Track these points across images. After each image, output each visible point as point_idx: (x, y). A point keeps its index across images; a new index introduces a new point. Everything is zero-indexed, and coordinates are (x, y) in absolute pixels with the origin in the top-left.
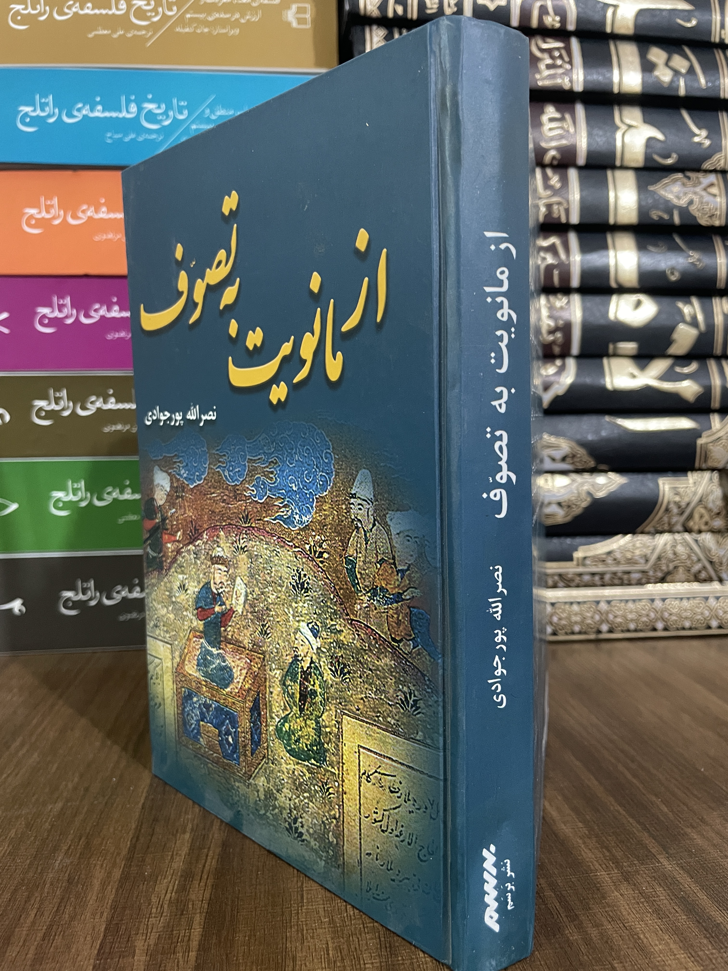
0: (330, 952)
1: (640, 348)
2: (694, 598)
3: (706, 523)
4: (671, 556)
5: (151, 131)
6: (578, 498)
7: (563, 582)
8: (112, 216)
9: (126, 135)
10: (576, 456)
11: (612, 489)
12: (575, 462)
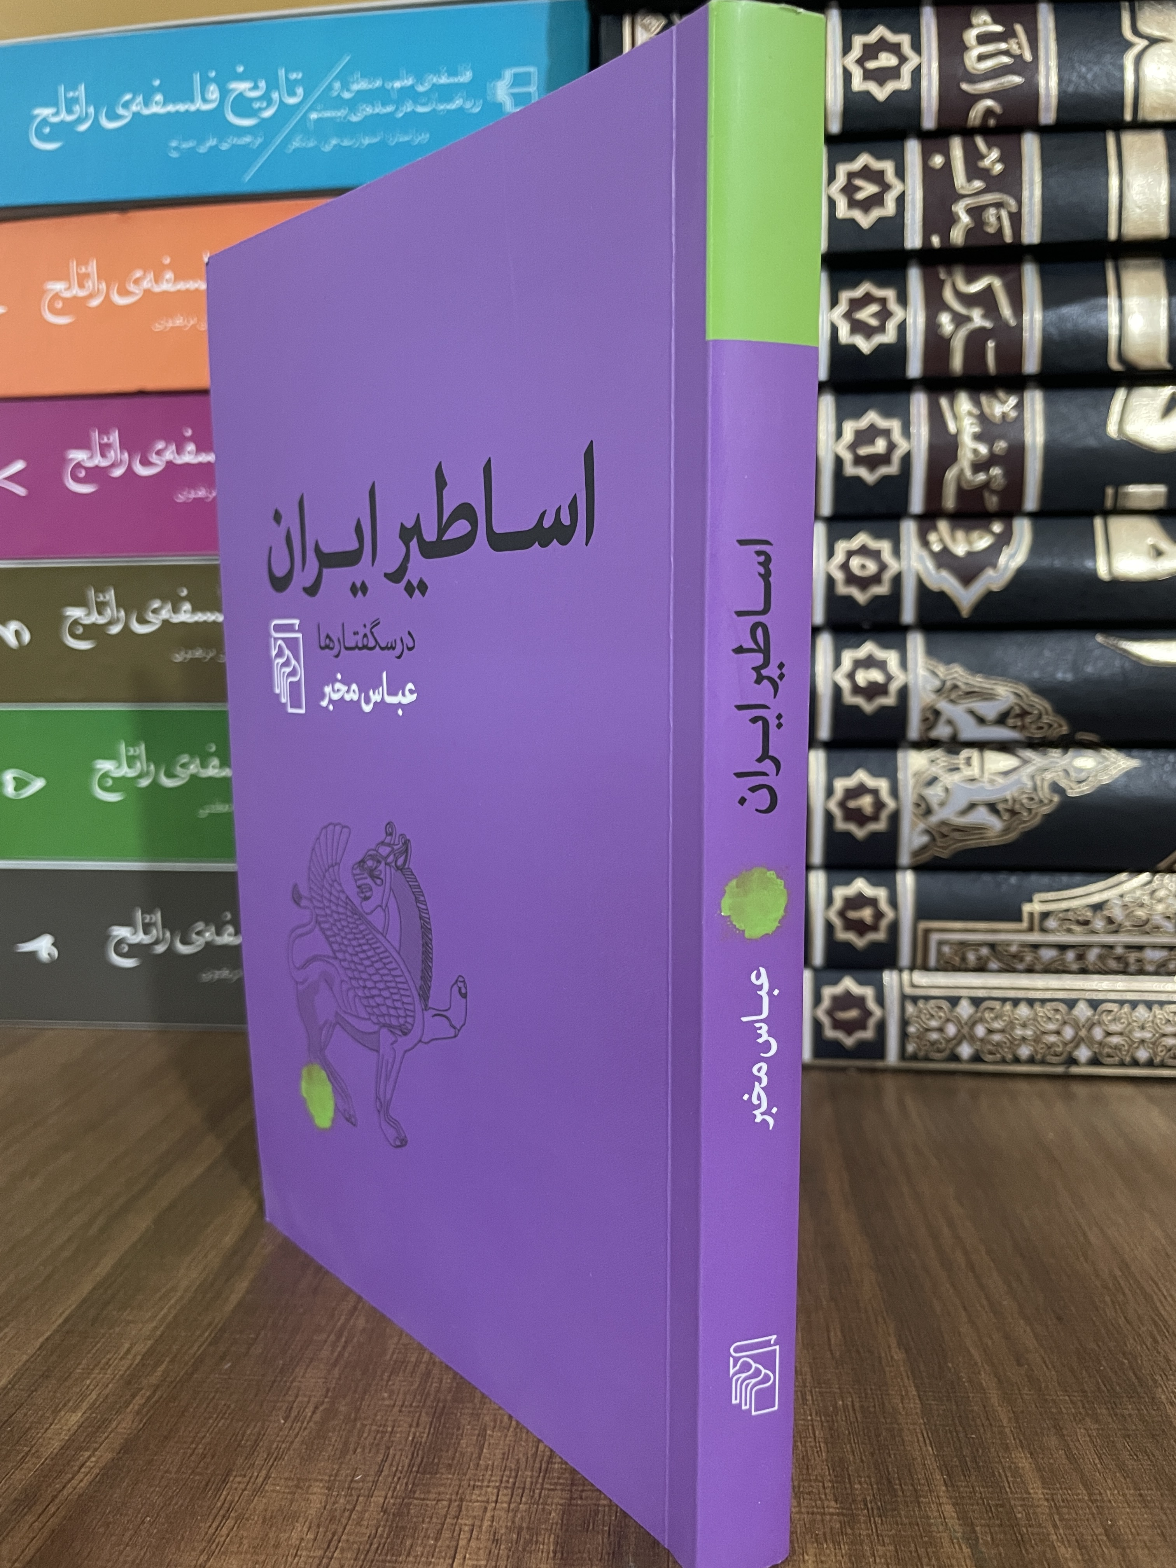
1: (1170, 495)
5: (242, 131)
6: (1033, 796)
7: (1000, 960)
8: (181, 286)
9: (201, 141)
10: (1029, 713)
11: (1105, 779)
12: (1027, 724)
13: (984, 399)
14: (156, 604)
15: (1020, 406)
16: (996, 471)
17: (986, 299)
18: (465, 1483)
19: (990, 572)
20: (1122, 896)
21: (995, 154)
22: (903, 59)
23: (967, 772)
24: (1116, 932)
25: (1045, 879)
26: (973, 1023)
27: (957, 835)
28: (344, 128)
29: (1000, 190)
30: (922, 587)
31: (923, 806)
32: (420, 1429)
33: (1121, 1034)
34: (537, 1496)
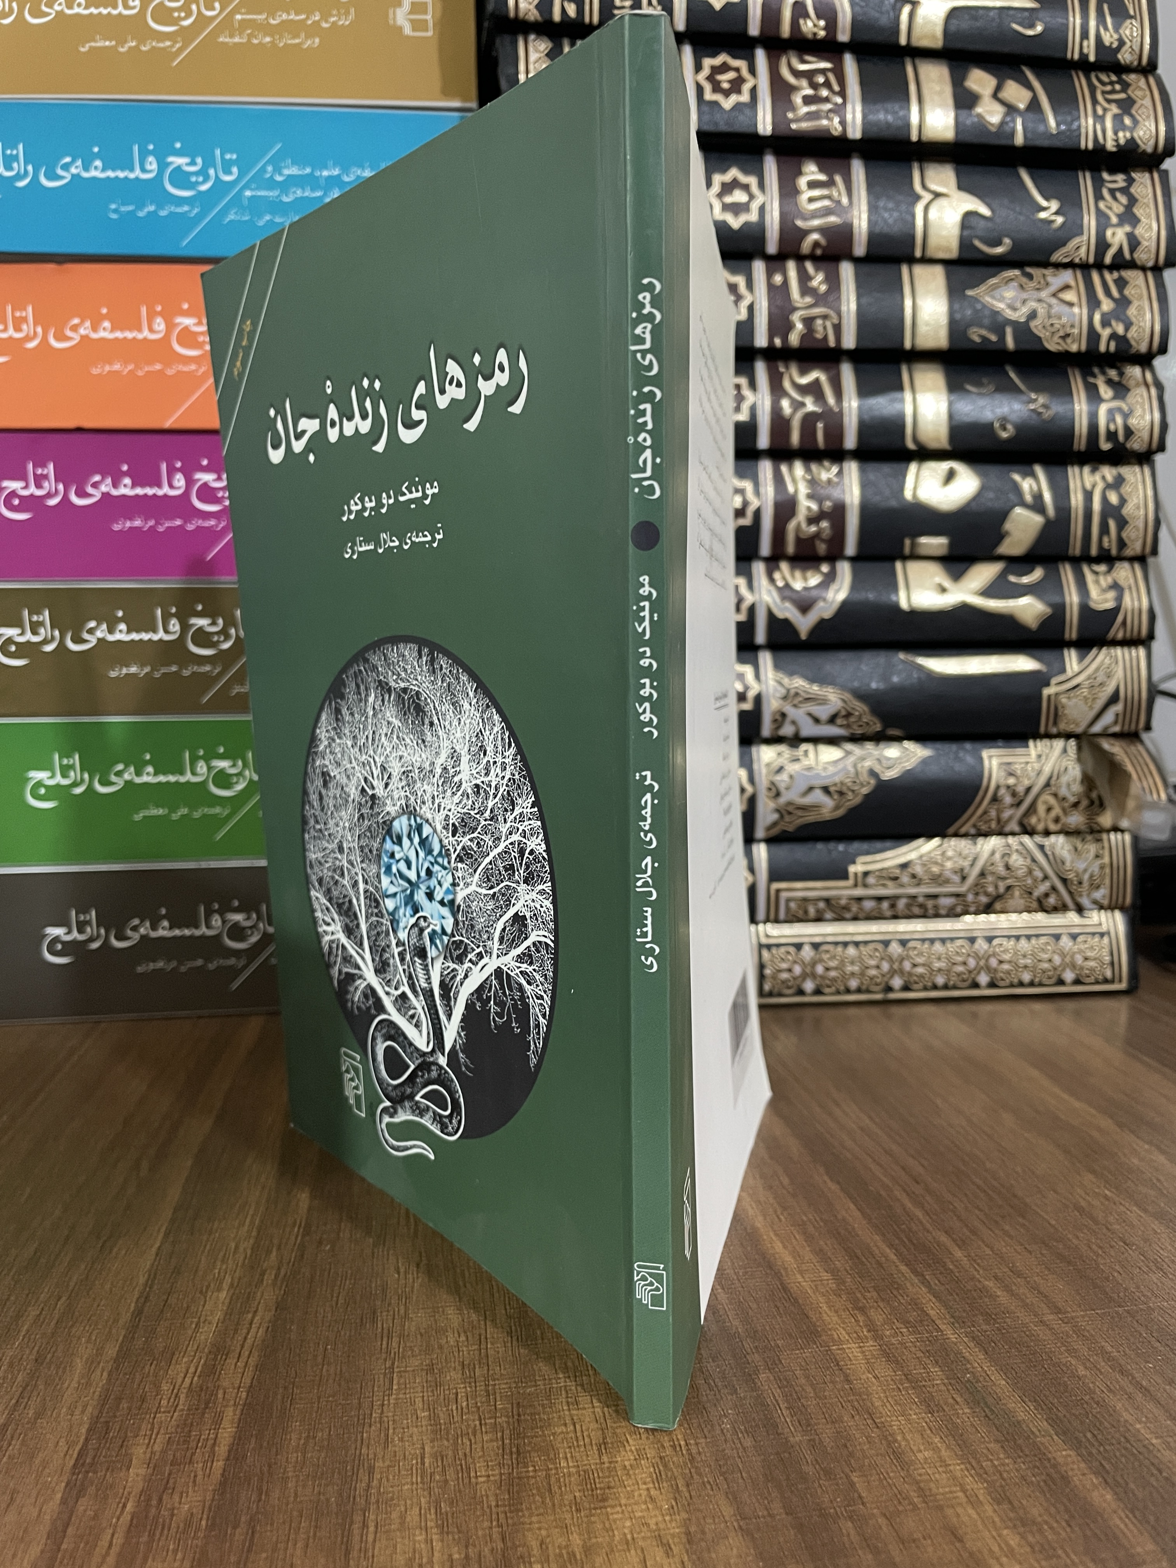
0: (427, 1461)
1: (951, 545)
2: (1037, 936)
3: (1057, 820)
4: (1001, 869)
5: (179, 201)
6: (856, 780)
7: (833, 912)
8: (118, 335)
10: (852, 715)
11: (908, 765)
12: (850, 723)
13: (814, 467)
14: (92, 624)
15: (840, 473)
16: (824, 524)
17: (814, 389)
19: (821, 604)
20: (921, 857)
21: (820, 277)
22: (752, 197)
23: (806, 762)
24: (918, 885)
25: (865, 846)
26: (814, 963)
27: (800, 813)
28: (276, 207)
29: (826, 305)
30: (771, 615)
31: (774, 790)
33: (924, 965)
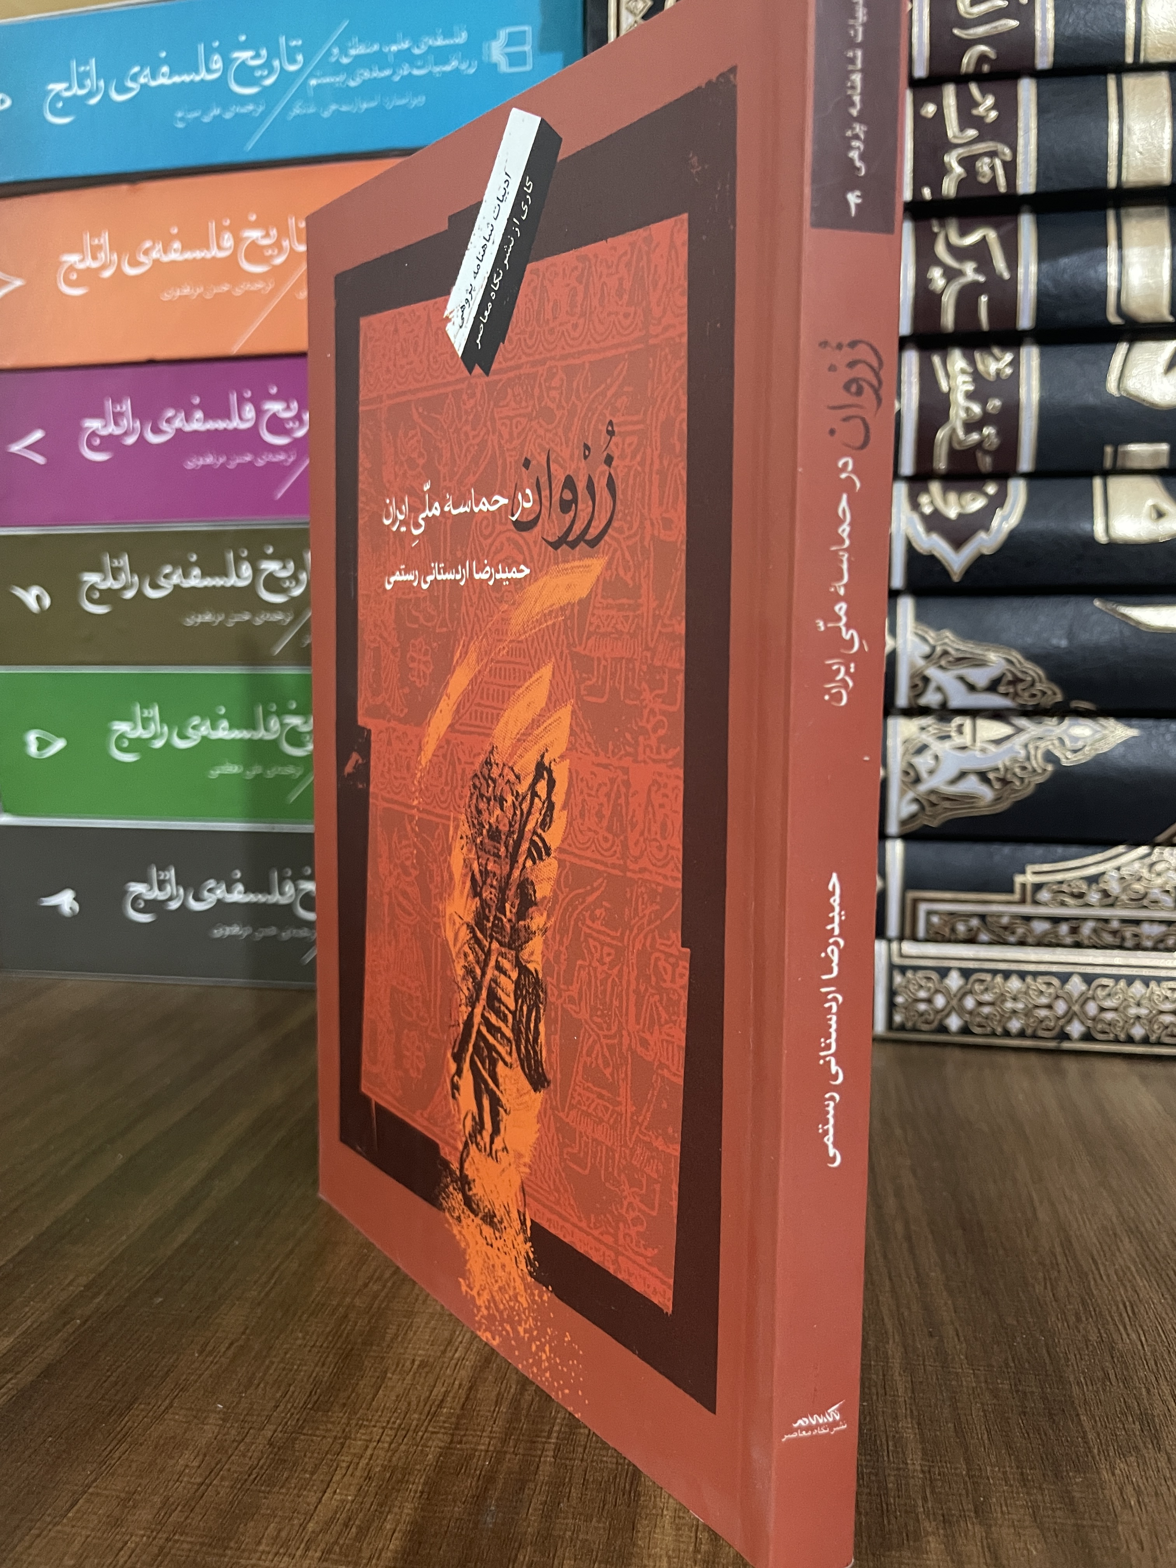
1: (1171, 454)
5: (243, 100)
6: (1027, 765)
7: (992, 932)
8: (188, 255)
9: (205, 112)
10: (1022, 681)
11: (1102, 748)
12: (1020, 692)
13: (977, 355)
14: (168, 569)
15: (1015, 364)
16: (988, 431)
17: (980, 253)
18: (353, 1422)
19: (982, 535)
20: (1119, 869)
21: (990, 101)
23: (958, 740)
24: (1112, 905)
25: (1039, 850)
26: (962, 995)
27: (947, 804)
28: (343, 94)
29: (994, 138)
30: (910, 549)
31: (912, 774)
32: (325, 1369)
33: (1115, 1010)
34: (418, 1439)
